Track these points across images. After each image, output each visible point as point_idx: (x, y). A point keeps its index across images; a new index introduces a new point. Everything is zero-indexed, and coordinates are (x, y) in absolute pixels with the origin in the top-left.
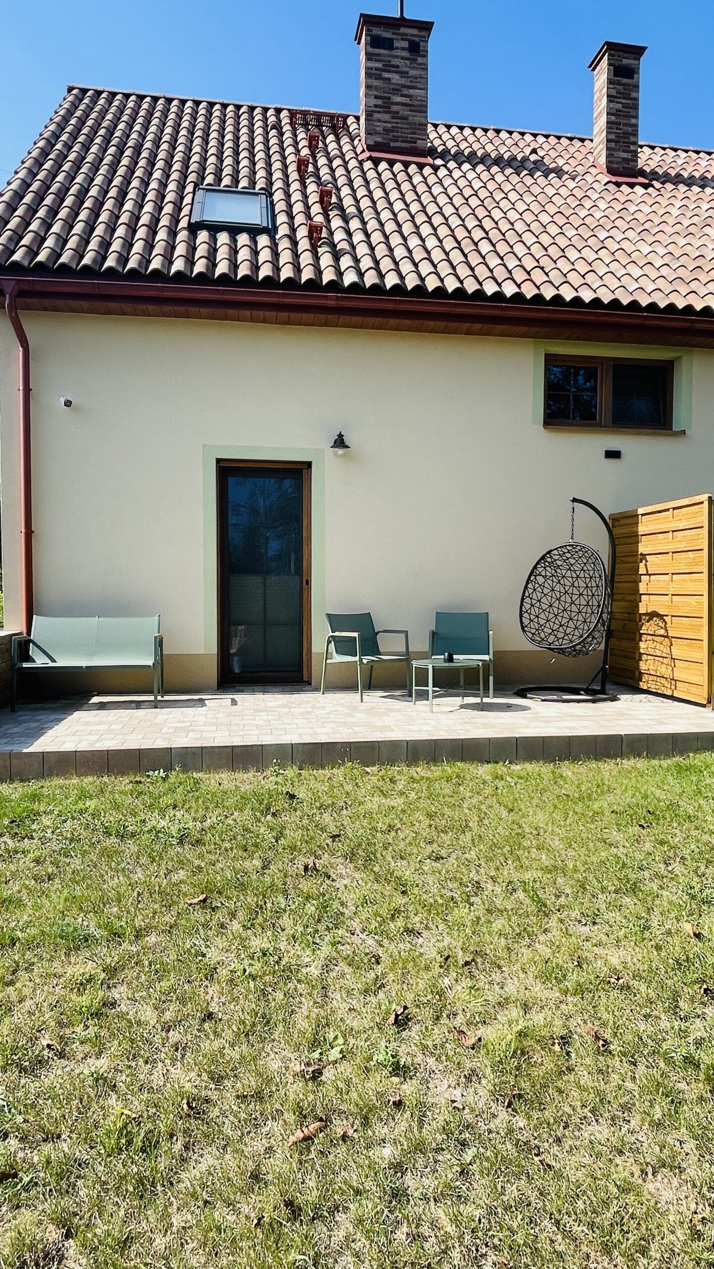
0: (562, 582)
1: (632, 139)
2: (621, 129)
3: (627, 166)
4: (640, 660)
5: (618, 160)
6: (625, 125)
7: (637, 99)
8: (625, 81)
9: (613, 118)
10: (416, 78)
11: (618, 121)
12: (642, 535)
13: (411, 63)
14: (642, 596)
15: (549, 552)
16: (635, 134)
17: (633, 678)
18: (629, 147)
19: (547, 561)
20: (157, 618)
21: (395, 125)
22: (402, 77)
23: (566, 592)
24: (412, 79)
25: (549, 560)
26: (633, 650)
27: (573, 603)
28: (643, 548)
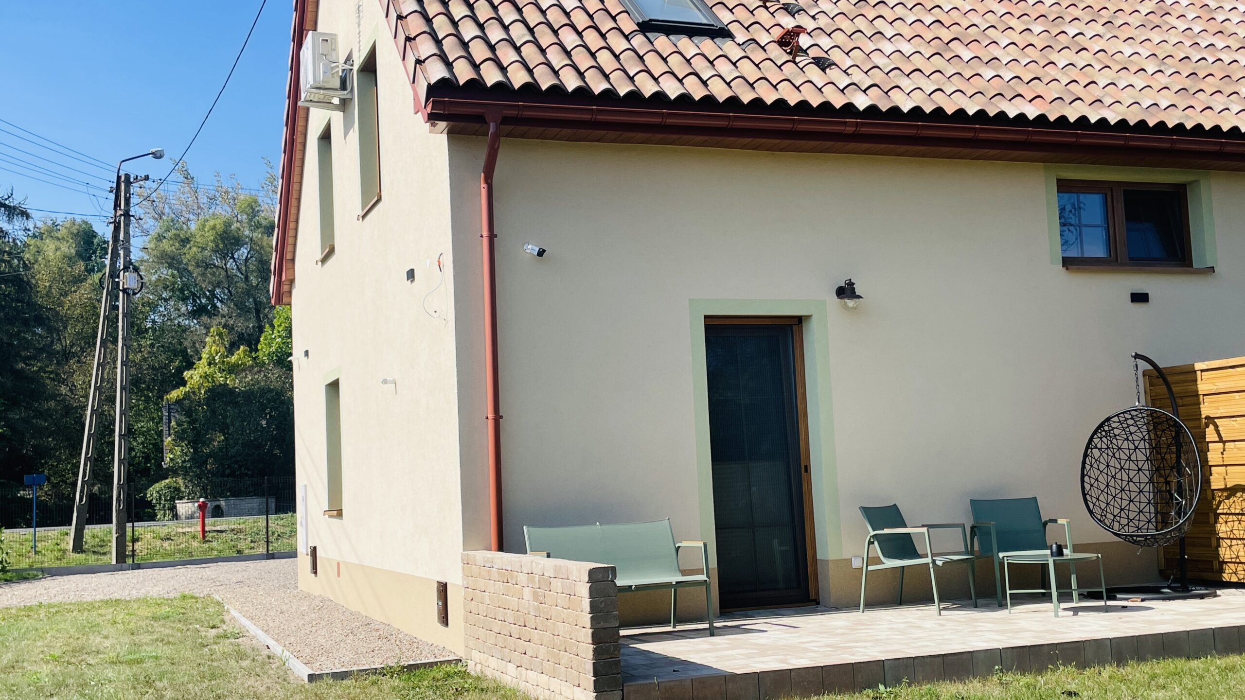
0: (1117, 455)
4: (1219, 546)
12: (1204, 395)
14: (1213, 468)
15: (1108, 419)
17: (1211, 570)
19: (1104, 430)
20: (667, 522)
23: (1122, 468)
25: (1106, 428)
26: (1208, 536)
27: (1130, 480)
28: (1207, 409)
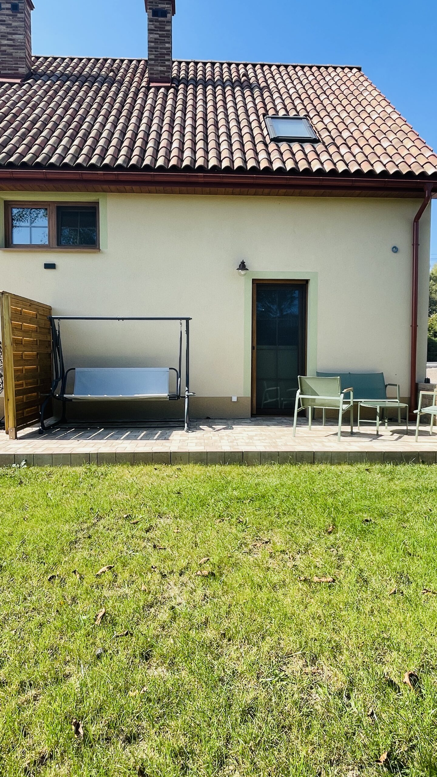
1: (167, 57)
2: (158, 51)
3: (164, 76)
5: (157, 72)
6: (161, 48)
7: (170, 31)
8: (161, 19)
9: (152, 44)
10: (17, 27)
11: (156, 46)
13: (13, 18)
16: (169, 53)
18: (165, 63)
21: (4, 59)
22: (7, 27)
24: (14, 29)
